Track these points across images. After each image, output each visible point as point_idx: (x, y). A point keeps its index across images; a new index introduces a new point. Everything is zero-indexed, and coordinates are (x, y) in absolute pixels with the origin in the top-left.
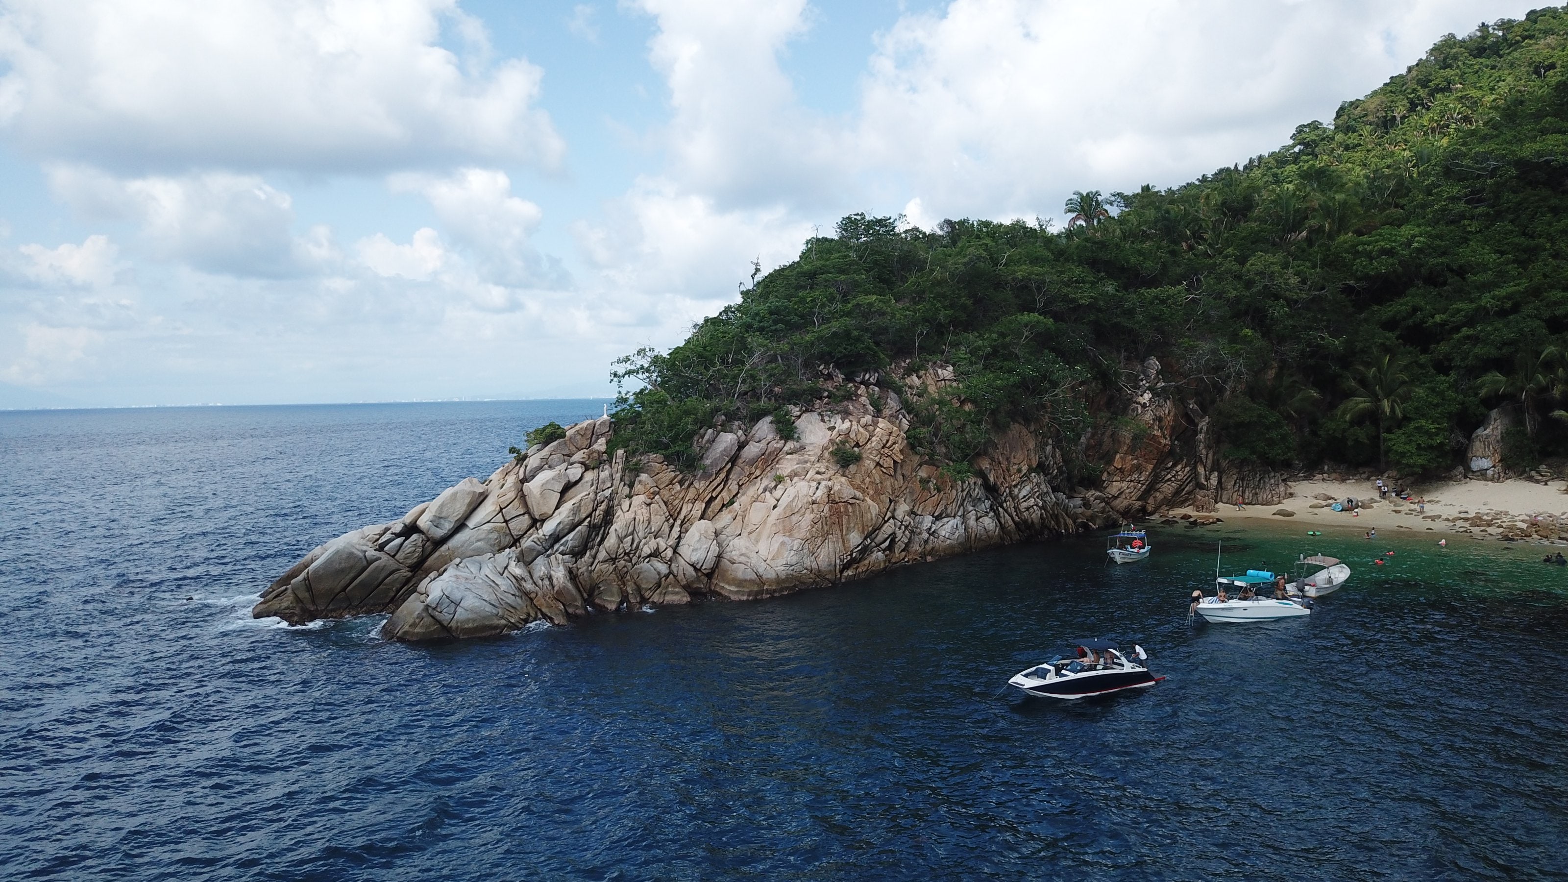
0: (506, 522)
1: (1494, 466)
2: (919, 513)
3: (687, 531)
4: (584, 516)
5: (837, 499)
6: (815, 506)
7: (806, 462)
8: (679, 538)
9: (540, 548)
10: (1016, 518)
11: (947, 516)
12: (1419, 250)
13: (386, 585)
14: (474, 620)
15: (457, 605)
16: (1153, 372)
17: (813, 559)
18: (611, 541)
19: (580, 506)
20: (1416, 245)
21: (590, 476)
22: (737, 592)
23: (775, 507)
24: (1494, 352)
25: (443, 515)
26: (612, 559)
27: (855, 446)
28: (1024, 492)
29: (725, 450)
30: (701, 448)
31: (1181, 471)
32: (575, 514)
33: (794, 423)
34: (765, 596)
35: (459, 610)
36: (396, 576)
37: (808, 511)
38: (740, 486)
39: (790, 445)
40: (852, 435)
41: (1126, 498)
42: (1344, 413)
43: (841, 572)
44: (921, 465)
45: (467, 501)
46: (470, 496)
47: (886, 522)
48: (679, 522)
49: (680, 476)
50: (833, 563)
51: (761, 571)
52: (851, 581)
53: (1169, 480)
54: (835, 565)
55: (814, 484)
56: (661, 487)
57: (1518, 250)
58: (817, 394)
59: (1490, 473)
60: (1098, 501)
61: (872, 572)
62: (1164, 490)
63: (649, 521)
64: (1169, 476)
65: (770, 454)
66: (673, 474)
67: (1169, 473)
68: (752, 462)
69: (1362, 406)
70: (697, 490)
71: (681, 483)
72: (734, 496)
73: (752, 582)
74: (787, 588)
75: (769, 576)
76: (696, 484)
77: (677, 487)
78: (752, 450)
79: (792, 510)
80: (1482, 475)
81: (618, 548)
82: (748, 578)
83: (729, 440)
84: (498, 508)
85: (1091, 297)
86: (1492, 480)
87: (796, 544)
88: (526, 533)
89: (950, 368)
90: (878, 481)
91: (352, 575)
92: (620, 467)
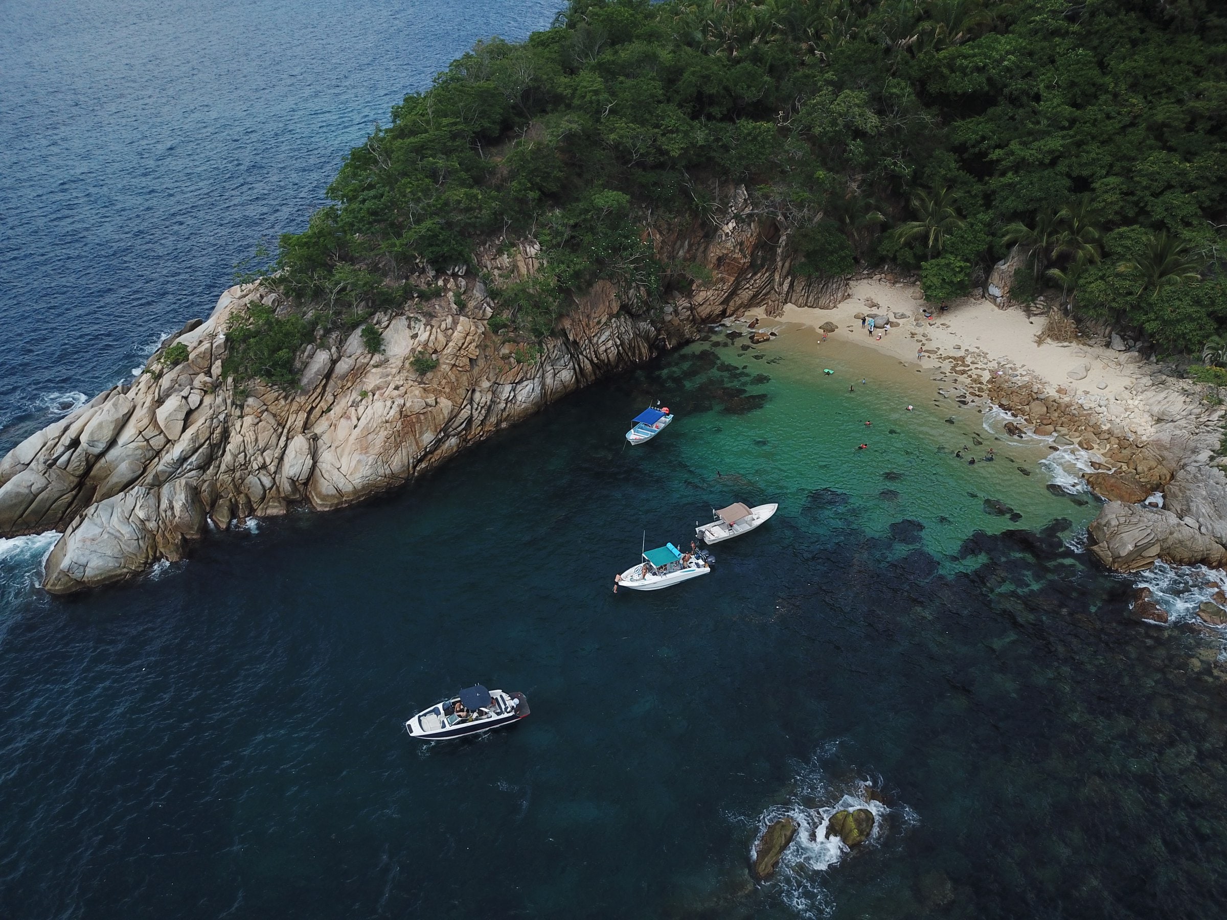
0: (147, 441)
1: (1002, 297)
2: (501, 383)
3: (293, 438)
4: (203, 441)
5: (409, 414)
6: (388, 425)
7: (388, 375)
8: (286, 446)
9: (171, 469)
10: (595, 360)
11: (527, 379)
12: (1008, 69)
13: (53, 510)
14: (101, 574)
15: (85, 566)
16: (741, 200)
17: (386, 467)
18: (228, 457)
19: (198, 435)
20: (1006, 63)
21: (208, 400)
22: (321, 505)
23: (355, 427)
24: (1021, 208)
25: (95, 439)
26: (231, 470)
27: (433, 353)
28: (603, 338)
29: (318, 370)
30: (303, 363)
31: (760, 279)
32: (194, 442)
33: (381, 333)
34: (344, 506)
35: (87, 570)
36: (59, 502)
37: (383, 429)
38: (335, 397)
39: (377, 358)
40: (431, 344)
41: (710, 304)
42: (901, 236)
43: (414, 467)
44: (503, 343)
45: (112, 427)
46: (114, 424)
47: (462, 409)
48: (286, 431)
49: (284, 394)
50: (407, 464)
51: (340, 486)
52: (423, 473)
53: (748, 288)
54: (409, 465)
55: (389, 403)
56: (269, 404)
57: (1088, 83)
58: (407, 294)
59: (998, 300)
60: (685, 310)
61: (445, 458)
62: (743, 296)
63: (256, 440)
64: (748, 285)
65: (358, 369)
66: (276, 394)
67: (748, 282)
68: (343, 377)
69: (916, 230)
70: (299, 403)
71: (286, 398)
72: (331, 405)
73: (333, 496)
74: (363, 495)
75: (347, 490)
76: (298, 399)
77: (282, 402)
78: (343, 366)
79: (368, 431)
80: (994, 299)
81: (235, 462)
82: (330, 493)
83: (322, 360)
84: (138, 432)
85: (682, 148)
86: (999, 306)
87: (371, 460)
88: (164, 447)
89: (537, 246)
90: (454, 380)
91: (24, 506)
92: (231, 393)
